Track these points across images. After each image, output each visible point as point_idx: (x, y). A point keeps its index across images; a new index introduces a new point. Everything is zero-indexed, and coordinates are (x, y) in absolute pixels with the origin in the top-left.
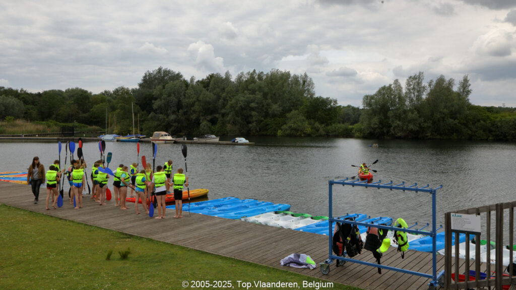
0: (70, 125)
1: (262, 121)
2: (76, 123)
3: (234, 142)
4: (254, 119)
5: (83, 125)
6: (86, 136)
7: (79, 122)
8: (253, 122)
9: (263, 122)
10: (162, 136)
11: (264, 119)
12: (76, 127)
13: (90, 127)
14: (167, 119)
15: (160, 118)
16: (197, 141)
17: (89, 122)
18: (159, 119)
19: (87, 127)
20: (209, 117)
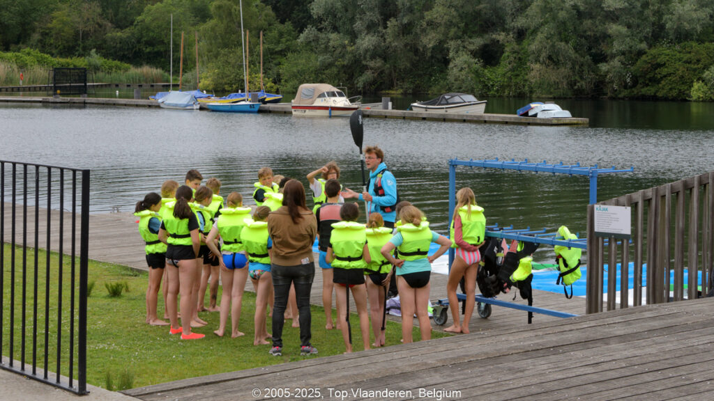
0: (80, 62)
1: (641, 53)
2: (95, 58)
3: (526, 114)
4: (617, 46)
5: (117, 62)
6: (120, 97)
7: (105, 56)
8: (613, 56)
9: (644, 58)
10: (322, 95)
11: (650, 46)
12: (97, 69)
13: (134, 71)
14: (349, 49)
15: (331, 43)
16: (423, 111)
17: (132, 54)
18: (327, 47)
19: (126, 70)
20: (477, 42)
